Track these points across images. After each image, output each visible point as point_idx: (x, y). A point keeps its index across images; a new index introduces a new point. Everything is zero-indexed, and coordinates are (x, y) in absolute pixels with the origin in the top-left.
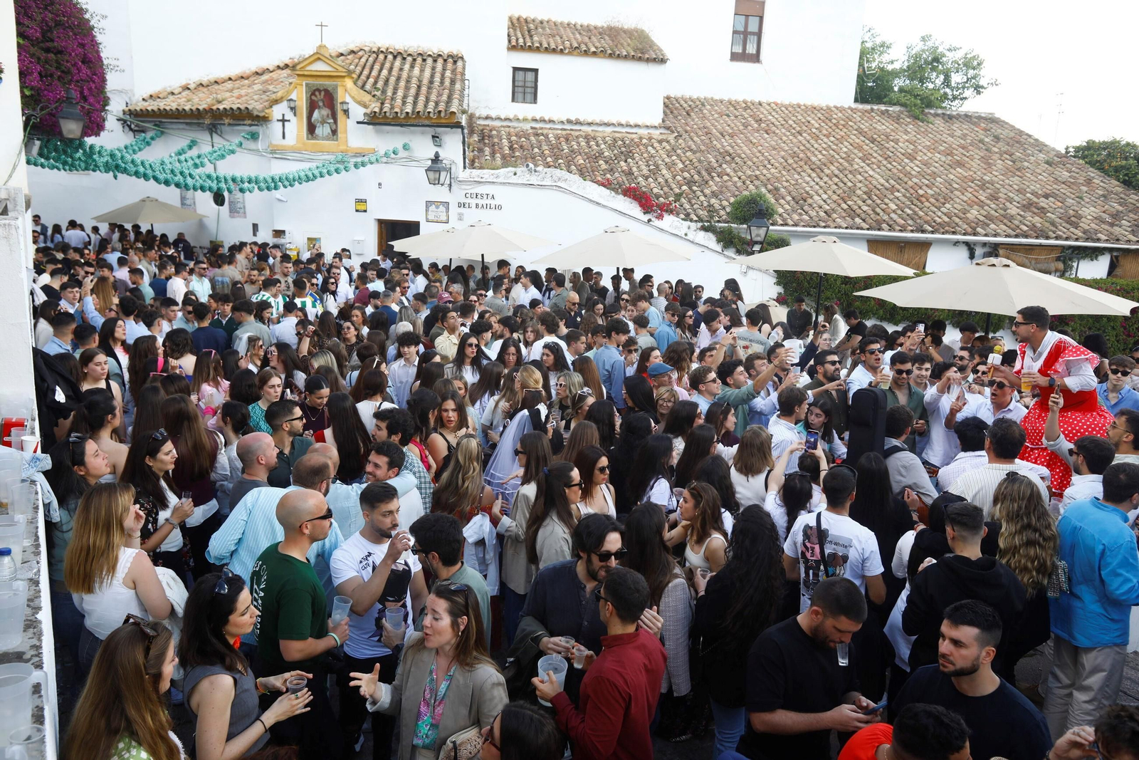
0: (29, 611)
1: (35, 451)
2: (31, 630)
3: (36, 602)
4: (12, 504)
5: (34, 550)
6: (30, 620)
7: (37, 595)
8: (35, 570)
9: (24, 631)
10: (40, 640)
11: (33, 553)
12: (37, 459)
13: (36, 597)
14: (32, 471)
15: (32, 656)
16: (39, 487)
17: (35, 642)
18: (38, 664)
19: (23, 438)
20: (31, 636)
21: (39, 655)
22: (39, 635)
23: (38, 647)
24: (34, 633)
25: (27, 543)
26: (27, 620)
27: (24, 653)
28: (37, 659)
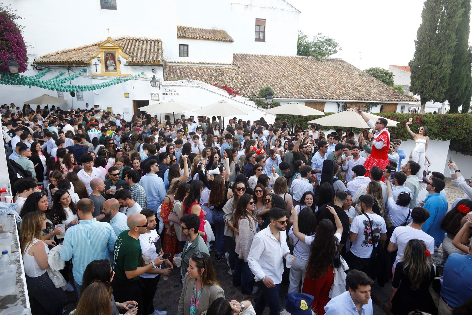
0: (17, 275)
1: (11, 202)
2: (19, 284)
3: (20, 270)
4: (4, 226)
5: (16, 246)
6: (18, 279)
7: (19, 267)
8: (18, 256)
9: (16, 285)
10: (23, 288)
11: (16, 247)
12: (13, 205)
13: (19, 268)
14: (11, 210)
15: (21, 296)
16: (14, 217)
17: (21, 289)
18: (23, 300)
19: (6, 197)
20: (19, 287)
21: (24, 295)
22: (22, 286)
23: (23, 292)
24: (20, 285)
25: (13, 243)
26: (16, 279)
27: (16, 295)
28: (23, 298)
